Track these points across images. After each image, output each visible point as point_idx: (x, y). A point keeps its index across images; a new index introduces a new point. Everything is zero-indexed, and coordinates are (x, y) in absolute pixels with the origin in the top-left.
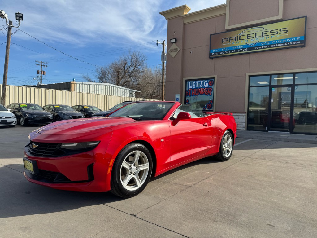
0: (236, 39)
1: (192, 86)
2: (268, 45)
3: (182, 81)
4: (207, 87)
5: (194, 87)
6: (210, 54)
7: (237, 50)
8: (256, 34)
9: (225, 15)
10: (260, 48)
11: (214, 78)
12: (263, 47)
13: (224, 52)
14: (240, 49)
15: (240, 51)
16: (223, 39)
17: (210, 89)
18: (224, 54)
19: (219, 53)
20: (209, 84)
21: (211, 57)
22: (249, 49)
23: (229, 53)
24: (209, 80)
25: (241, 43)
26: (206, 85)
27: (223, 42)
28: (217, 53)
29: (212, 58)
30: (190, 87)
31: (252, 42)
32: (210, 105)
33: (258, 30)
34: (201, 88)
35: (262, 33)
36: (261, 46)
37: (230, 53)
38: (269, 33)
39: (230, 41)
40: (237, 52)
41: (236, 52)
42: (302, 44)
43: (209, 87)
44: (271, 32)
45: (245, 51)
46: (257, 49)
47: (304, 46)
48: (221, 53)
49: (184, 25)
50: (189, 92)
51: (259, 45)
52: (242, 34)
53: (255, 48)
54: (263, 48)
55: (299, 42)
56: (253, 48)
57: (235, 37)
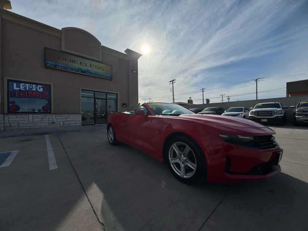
0: (71, 61)
1: (20, 88)
2: (94, 74)
3: (3, 80)
4: (41, 92)
5: (24, 89)
6: (46, 64)
7: (72, 69)
8: (86, 64)
9: (61, 39)
10: (89, 73)
11: (50, 85)
12: (91, 73)
13: (61, 67)
14: (75, 70)
15: (75, 71)
16: (59, 57)
17: (46, 94)
18: (61, 68)
19: (56, 66)
20: (43, 89)
21: (46, 66)
22: (82, 72)
23: (65, 69)
24: (44, 86)
25: (77, 66)
26: (41, 90)
27: (59, 59)
28: (53, 65)
29: (47, 68)
30: (15, 88)
31: (84, 68)
32: (47, 107)
33: (88, 62)
34: (34, 91)
35: (90, 65)
36: (90, 73)
37: (67, 69)
38: (94, 67)
39: (66, 61)
40: (73, 71)
41: (71, 70)
42: (111, 79)
43: (44, 91)
44: (95, 66)
45: (79, 72)
46: (87, 74)
47: (111, 80)
48: (58, 67)
50: (14, 93)
51: (88, 71)
52: (76, 60)
53: (86, 73)
54: (91, 74)
55: (109, 78)
56: (85, 72)
57: (71, 60)
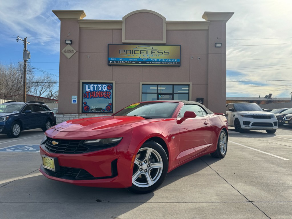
0: (132, 52)
1: (90, 89)
2: (156, 62)
3: (79, 83)
4: (106, 91)
5: (93, 90)
6: (109, 62)
7: (132, 62)
8: (147, 51)
9: (121, 29)
10: (150, 63)
11: (112, 83)
12: (152, 62)
13: (122, 61)
14: (135, 61)
15: (135, 63)
16: (120, 50)
17: (109, 93)
18: (122, 63)
19: (117, 62)
20: (107, 89)
21: (109, 64)
22: (142, 62)
23: (125, 63)
24: (107, 85)
25: (136, 57)
26: (106, 89)
27: (120, 53)
28: (115, 61)
29: (110, 65)
30: (87, 90)
31: (144, 57)
32: (110, 107)
33: (149, 49)
34: (100, 91)
35: (152, 51)
36: (151, 62)
37: (127, 63)
38: (156, 52)
39: (126, 53)
40: (133, 63)
41: (131, 63)
42: (178, 64)
43: (108, 90)
44: (158, 52)
45: (139, 63)
46: (148, 63)
47: (179, 66)
48: (119, 62)
49: (80, 29)
50: (86, 94)
51: (149, 60)
52: (136, 49)
53: (147, 63)
54: (153, 64)
55: (177, 63)
56: (145, 62)
57: (131, 51)
